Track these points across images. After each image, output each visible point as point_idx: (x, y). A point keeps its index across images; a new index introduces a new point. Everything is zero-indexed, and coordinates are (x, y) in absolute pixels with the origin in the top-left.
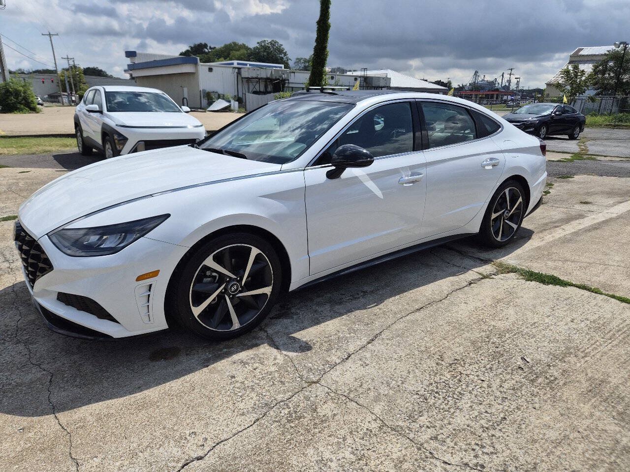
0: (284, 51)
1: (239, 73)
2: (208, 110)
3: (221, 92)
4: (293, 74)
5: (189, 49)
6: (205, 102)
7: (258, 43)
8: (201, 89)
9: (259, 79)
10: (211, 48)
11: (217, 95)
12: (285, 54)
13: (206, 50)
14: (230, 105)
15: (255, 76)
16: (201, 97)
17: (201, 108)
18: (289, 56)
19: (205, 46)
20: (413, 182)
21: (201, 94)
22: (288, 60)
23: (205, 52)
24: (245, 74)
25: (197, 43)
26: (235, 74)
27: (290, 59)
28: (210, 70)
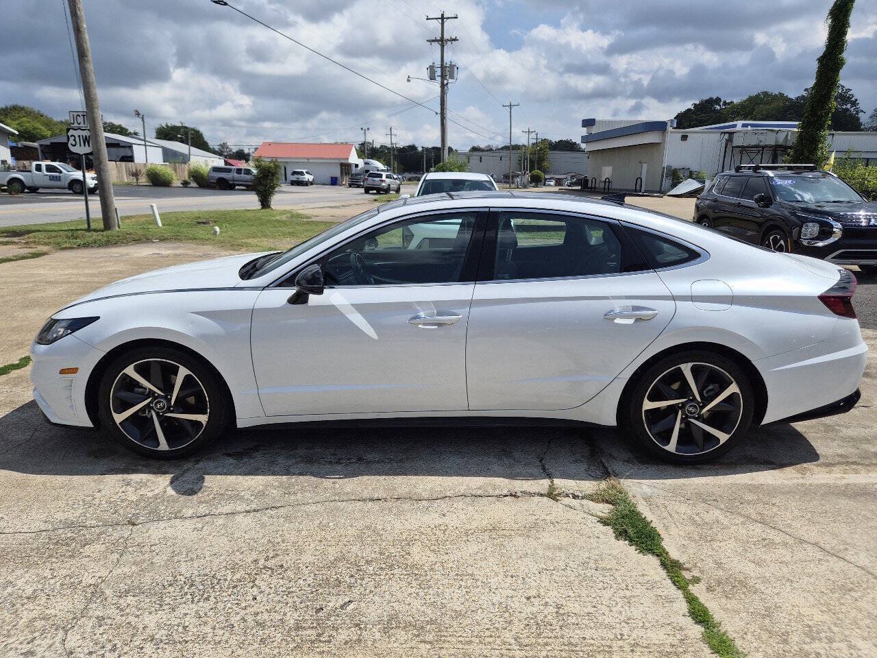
0: (853, 99)
1: (730, 140)
2: (669, 194)
3: (694, 168)
4: (831, 137)
5: (692, 108)
6: (667, 182)
7: (806, 90)
8: (665, 165)
9: (763, 148)
10: (725, 103)
11: (687, 174)
12: (854, 103)
13: (718, 107)
14: (704, 186)
15: (754, 143)
16: (663, 176)
17: (659, 192)
18: (861, 106)
19: (718, 100)
20: (440, 325)
21: (663, 172)
22: (857, 113)
23: (715, 110)
24: (738, 141)
25: (706, 97)
26: (724, 141)
27: (862, 111)
28: (684, 138)
